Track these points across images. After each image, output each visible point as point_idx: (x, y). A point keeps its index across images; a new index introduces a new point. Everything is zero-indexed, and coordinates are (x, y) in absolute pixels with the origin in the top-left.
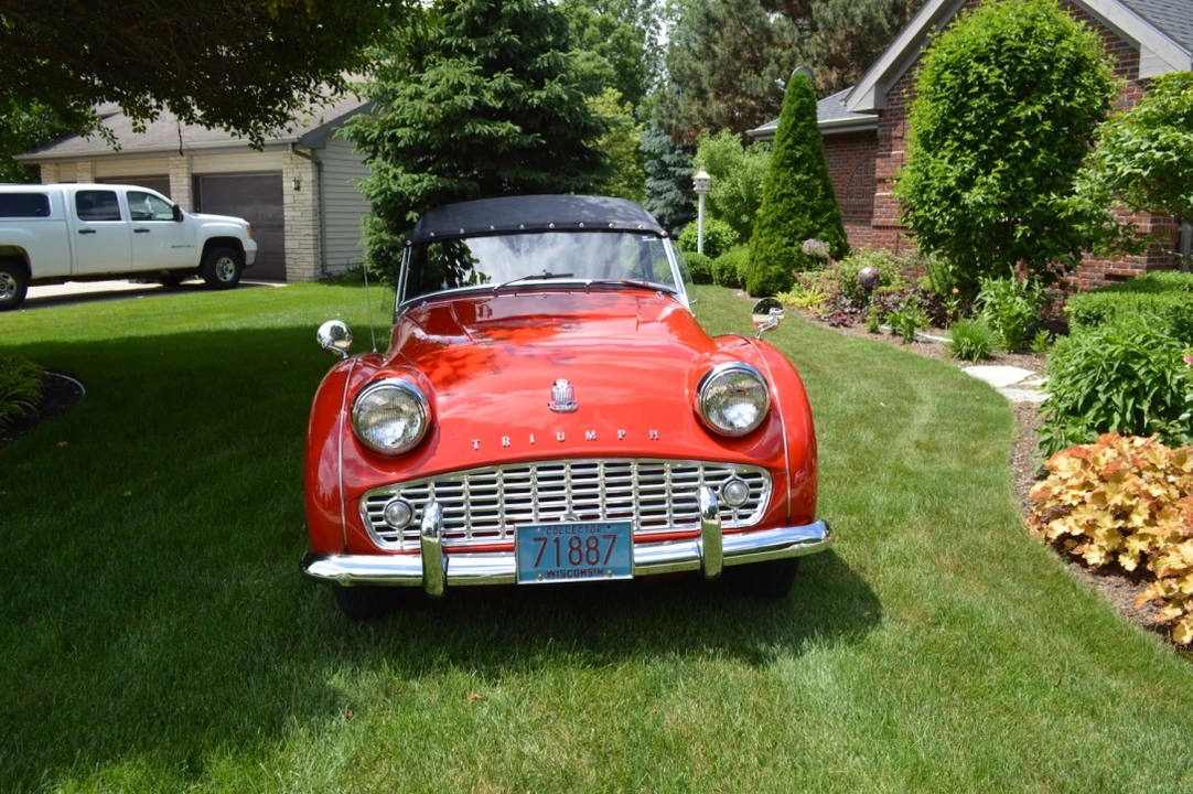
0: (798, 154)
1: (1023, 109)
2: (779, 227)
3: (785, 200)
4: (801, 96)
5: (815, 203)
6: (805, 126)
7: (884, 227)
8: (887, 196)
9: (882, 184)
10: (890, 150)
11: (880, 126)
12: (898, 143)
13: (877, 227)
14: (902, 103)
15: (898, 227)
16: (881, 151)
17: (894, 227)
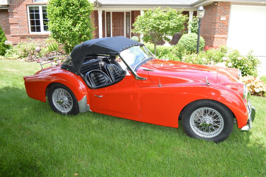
1: (82, 10)
7: (15, 36)
8: (14, 28)
9: (12, 25)
10: (13, 16)
11: (9, 9)
12: (16, 14)
13: (13, 36)
14: (15, 4)
15: (20, 36)
16: (10, 16)
17: (19, 36)
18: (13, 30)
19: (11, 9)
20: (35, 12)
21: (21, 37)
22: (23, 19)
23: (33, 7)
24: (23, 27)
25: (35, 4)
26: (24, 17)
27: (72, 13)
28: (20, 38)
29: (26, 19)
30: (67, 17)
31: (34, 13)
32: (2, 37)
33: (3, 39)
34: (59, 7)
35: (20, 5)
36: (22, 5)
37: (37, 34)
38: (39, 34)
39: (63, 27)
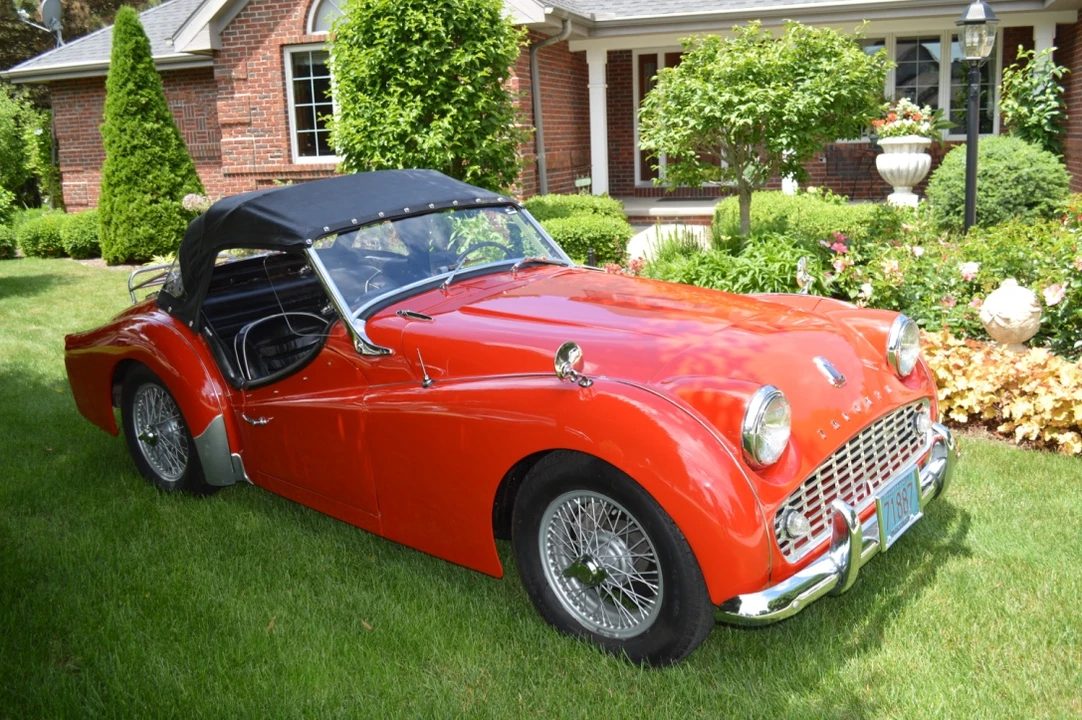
0: (143, 101)
1: (462, 55)
2: (136, 184)
3: (138, 152)
4: (135, 35)
5: (171, 154)
6: (145, 69)
7: (238, 174)
8: (236, 142)
9: (228, 129)
10: (233, 93)
11: (217, 67)
12: (242, 85)
13: (229, 175)
14: (241, 43)
15: (255, 174)
16: (222, 94)
17: (251, 174)
18: (233, 149)
19: (224, 67)
20: (314, 75)
21: (259, 178)
22: (267, 102)
23: (307, 53)
24: (267, 138)
25: (313, 40)
26: (271, 94)
27: (417, 75)
28: (257, 181)
29: (278, 105)
30: (400, 90)
31: (312, 78)
32: (179, 179)
33: (184, 186)
34: (369, 50)
35: (258, 48)
36: (266, 49)
37: (321, 165)
38: (326, 165)
39: (380, 136)
